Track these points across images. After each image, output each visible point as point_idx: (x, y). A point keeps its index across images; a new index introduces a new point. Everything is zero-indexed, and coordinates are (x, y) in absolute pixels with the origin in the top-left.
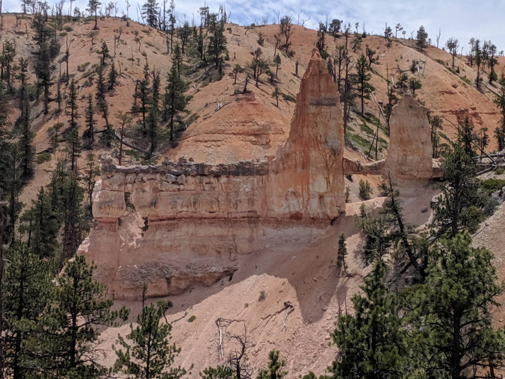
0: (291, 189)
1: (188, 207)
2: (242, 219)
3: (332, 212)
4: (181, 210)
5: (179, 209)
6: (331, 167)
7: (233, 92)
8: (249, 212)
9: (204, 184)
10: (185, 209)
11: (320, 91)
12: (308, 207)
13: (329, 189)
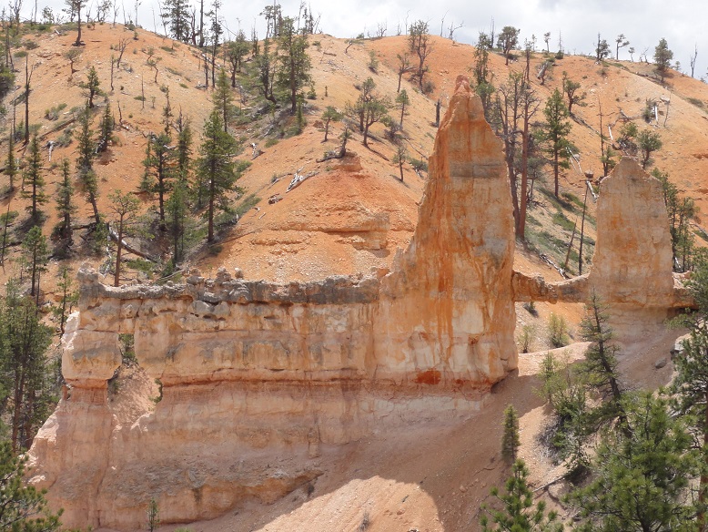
0: (419, 328)
1: (233, 360)
2: (331, 383)
3: (493, 369)
4: (220, 366)
5: (217, 363)
6: (492, 287)
7: (321, 157)
8: (343, 369)
9: (262, 319)
10: (228, 364)
11: (470, 151)
12: (450, 360)
13: (488, 327)
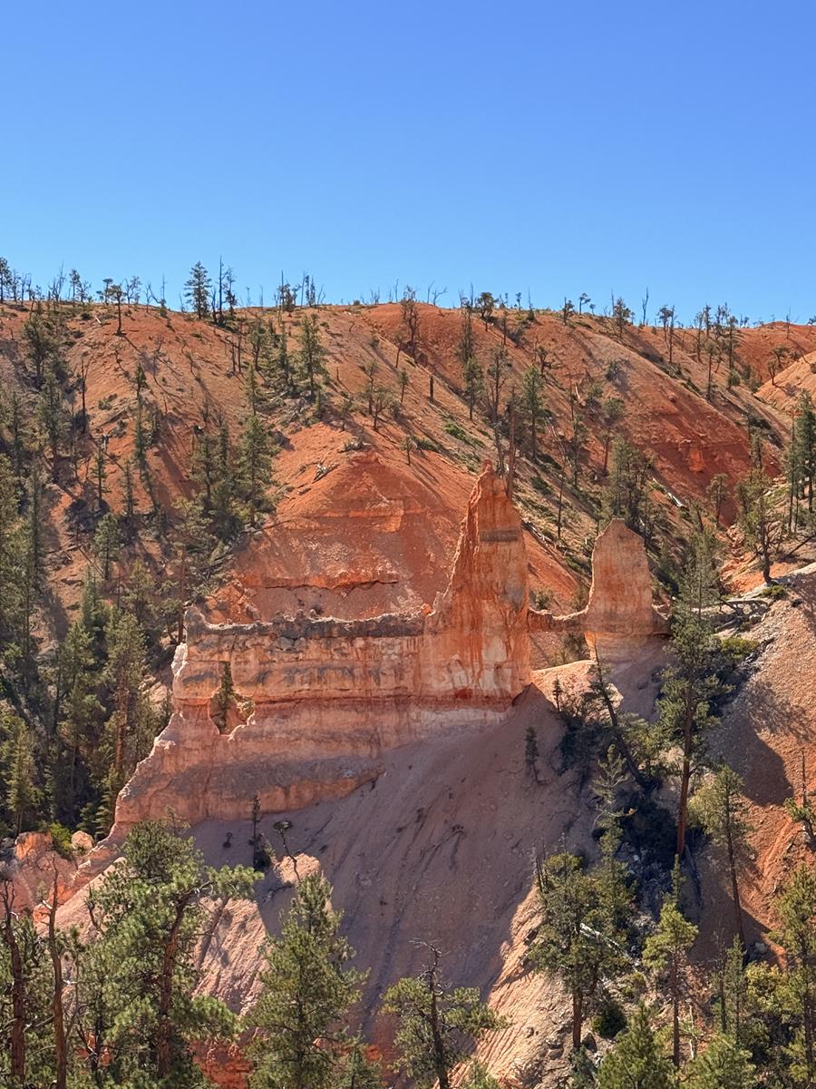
0: (456, 657)
1: (310, 684)
2: (387, 699)
3: (514, 688)
4: (301, 688)
5: (297, 687)
6: (513, 627)
7: (341, 447)
8: (396, 688)
9: (332, 650)
10: (306, 686)
11: (494, 520)
12: (480, 680)
13: (510, 656)
